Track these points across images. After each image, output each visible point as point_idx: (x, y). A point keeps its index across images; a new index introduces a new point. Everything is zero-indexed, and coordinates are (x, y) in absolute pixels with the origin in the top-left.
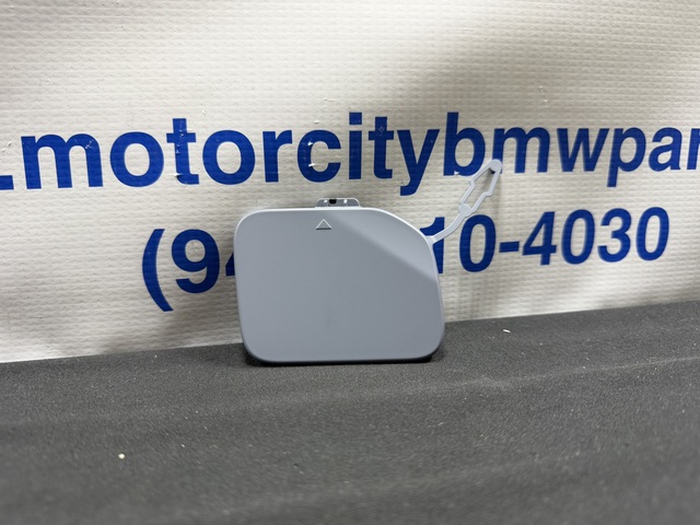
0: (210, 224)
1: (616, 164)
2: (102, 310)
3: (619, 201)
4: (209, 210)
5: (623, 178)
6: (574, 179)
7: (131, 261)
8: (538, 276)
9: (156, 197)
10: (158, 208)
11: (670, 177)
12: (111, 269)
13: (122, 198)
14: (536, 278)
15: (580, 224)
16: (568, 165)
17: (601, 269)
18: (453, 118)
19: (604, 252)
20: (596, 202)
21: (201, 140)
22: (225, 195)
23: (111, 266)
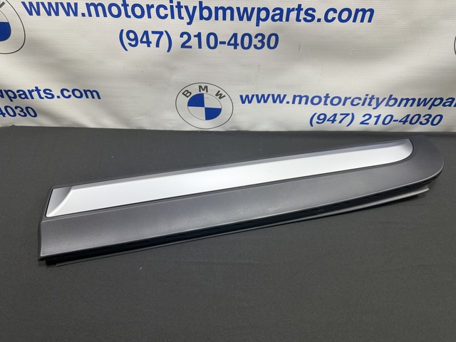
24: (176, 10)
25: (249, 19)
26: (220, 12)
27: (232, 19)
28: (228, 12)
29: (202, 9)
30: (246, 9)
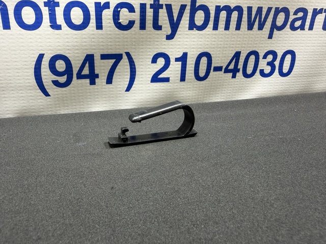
0: (68, 51)
2: (14, 95)
3: (273, 47)
4: (67, 44)
5: (276, 34)
6: (253, 35)
7: (28, 71)
8: (230, 83)
9: (39, 37)
10: (41, 42)
11: (299, 34)
12: (18, 74)
13: (21, 36)
14: (229, 85)
17: (260, 81)
20: (262, 47)
22: (75, 36)
23: (18, 72)
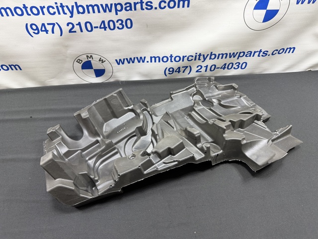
1: (239, 56)
15: (231, 65)
16: (230, 57)
18: (212, 53)
19: (234, 68)
21: (174, 57)
24: (60, 9)
25: (110, 11)
26: (90, 8)
27: (99, 12)
28: (96, 8)
29: (77, 7)
30: (107, 5)
